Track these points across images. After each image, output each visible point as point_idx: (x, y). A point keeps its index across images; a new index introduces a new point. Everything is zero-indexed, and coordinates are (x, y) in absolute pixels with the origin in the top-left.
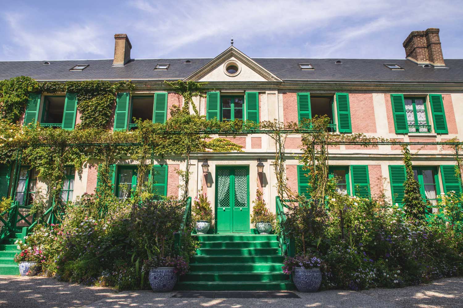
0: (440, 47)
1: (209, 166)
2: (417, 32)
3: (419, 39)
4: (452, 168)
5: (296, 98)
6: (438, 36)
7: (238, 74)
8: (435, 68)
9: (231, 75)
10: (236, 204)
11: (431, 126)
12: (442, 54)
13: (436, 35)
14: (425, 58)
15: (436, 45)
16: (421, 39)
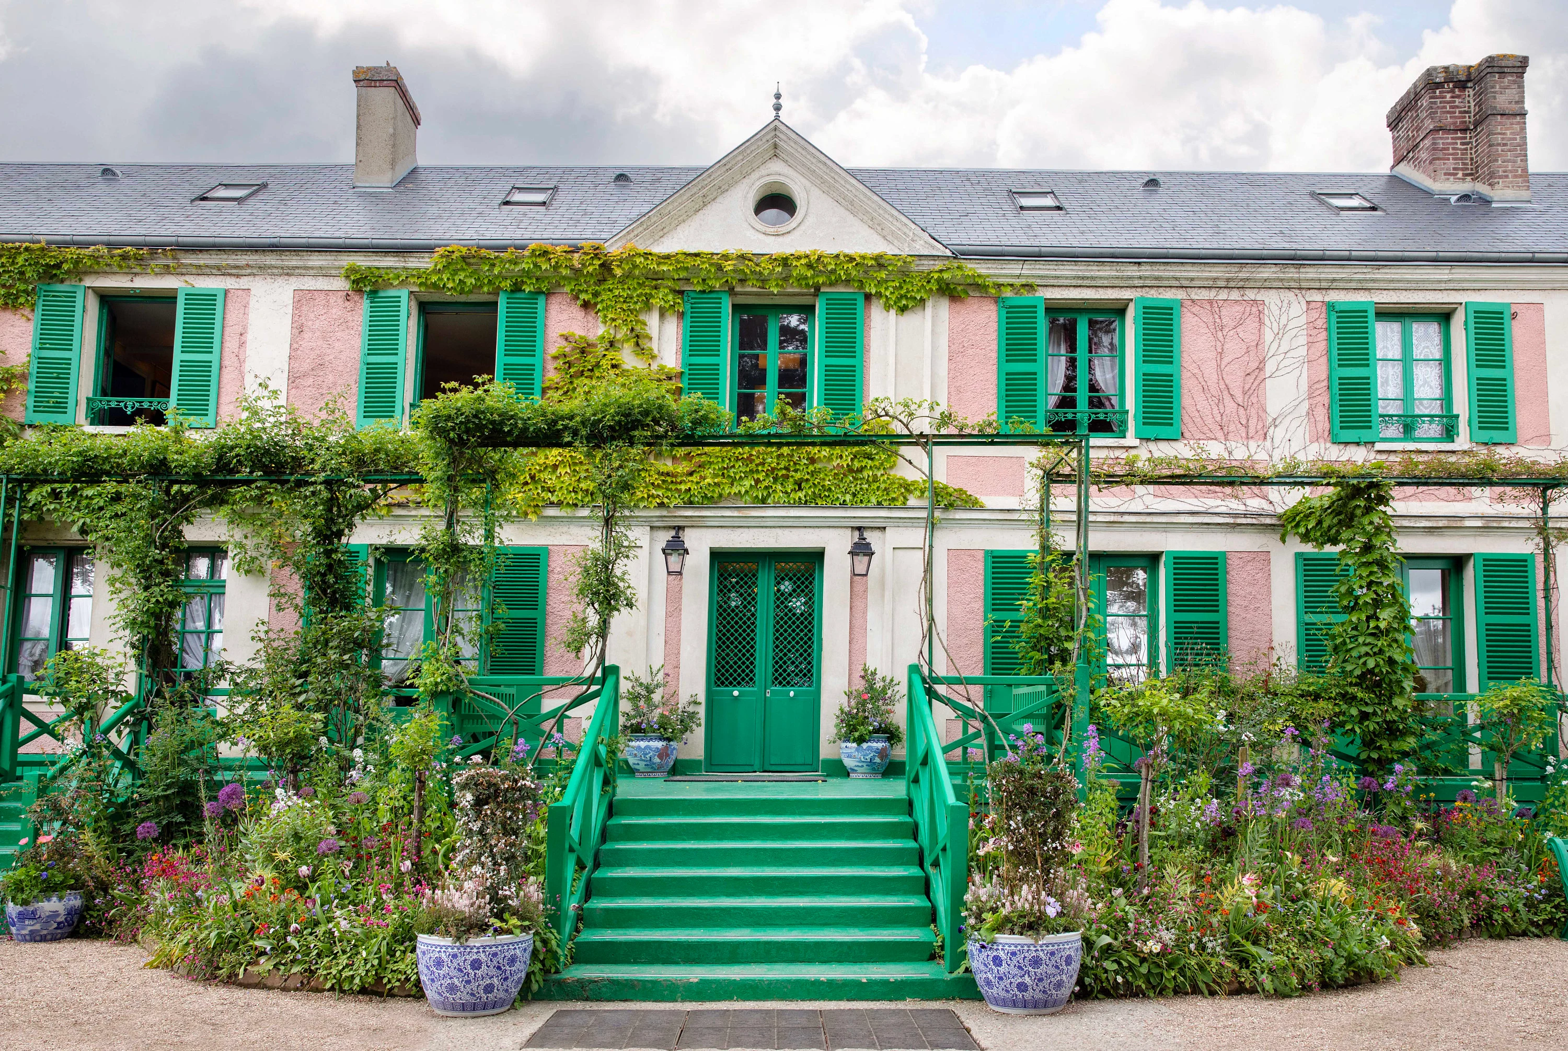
0: (1523, 129)
1: (686, 551)
2: (1446, 69)
3: (1449, 95)
4: (1519, 564)
5: (994, 315)
6: (1521, 87)
7: (793, 225)
8: (1494, 205)
9: (771, 230)
10: (776, 679)
11: (1457, 416)
12: (1526, 155)
13: (1515, 82)
14: (1462, 169)
15: (1508, 121)
16: (1458, 97)
